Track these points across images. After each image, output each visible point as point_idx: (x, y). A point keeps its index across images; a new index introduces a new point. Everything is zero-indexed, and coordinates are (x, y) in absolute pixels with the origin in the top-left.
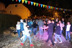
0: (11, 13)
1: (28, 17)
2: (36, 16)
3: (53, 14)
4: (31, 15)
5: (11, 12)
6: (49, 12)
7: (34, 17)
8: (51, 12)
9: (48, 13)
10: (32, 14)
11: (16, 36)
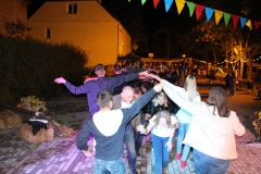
0: (49, 36)
1: (120, 58)
2: (151, 55)
3: (224, 52)
4: (133, 50)
5: (49, 31)
6: (209, 43)
7: (143, 60)
8: (218, 41)
9: (203, 44)
10: (136, 48)
11: (40, 144)
